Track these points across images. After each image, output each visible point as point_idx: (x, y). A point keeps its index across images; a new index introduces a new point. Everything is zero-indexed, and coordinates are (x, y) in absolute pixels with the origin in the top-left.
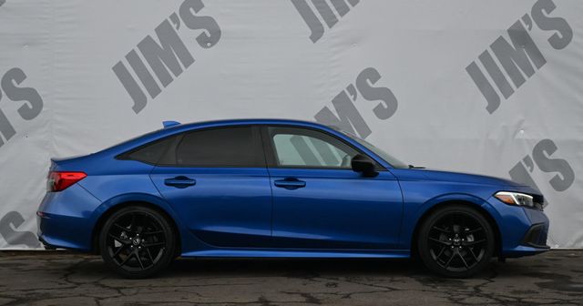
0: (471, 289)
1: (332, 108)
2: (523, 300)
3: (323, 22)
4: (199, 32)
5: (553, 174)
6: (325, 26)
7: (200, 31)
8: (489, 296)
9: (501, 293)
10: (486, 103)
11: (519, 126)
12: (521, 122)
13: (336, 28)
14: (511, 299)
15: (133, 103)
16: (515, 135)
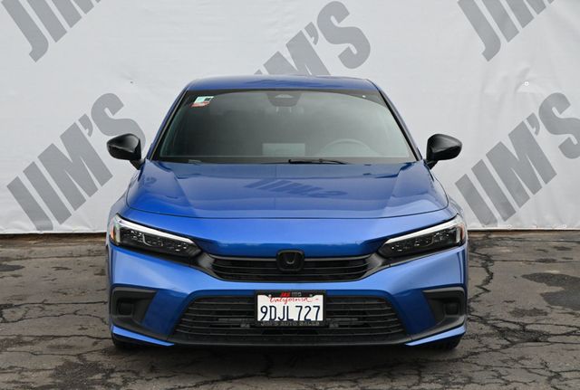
1: (287, 54)
2: (528, 327)
5: (564, 137)
8: (483, 320)
9: (498, 315)
10: (482, 47)
11: (522, 77)
12: (526, 71)
14: (513, 327)
15: (29, 48)
16: (517, 87)
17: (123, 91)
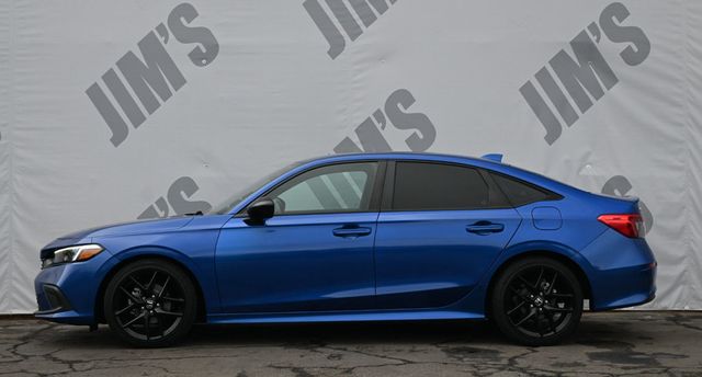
0: (505, 362)
1: (355, 139)
3: (343, 32)
4: (191, 47)
6: (347, 38)
7: (193, 46)
8: (522, 370)
9: (540, 366)
10: (543, 131)
11: (584, 160)
12: (589, 154)
13: (360, 41)
15: (111, 134)
16: (580, 170)
17: (197, 174)
